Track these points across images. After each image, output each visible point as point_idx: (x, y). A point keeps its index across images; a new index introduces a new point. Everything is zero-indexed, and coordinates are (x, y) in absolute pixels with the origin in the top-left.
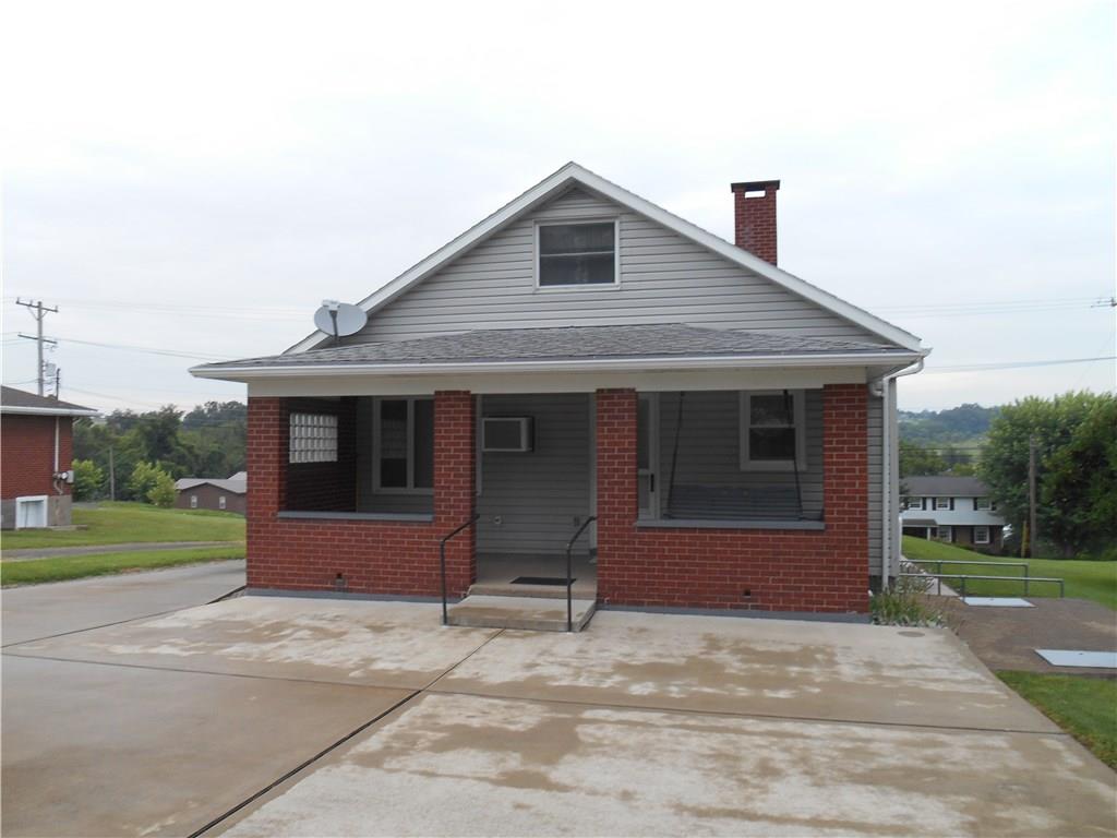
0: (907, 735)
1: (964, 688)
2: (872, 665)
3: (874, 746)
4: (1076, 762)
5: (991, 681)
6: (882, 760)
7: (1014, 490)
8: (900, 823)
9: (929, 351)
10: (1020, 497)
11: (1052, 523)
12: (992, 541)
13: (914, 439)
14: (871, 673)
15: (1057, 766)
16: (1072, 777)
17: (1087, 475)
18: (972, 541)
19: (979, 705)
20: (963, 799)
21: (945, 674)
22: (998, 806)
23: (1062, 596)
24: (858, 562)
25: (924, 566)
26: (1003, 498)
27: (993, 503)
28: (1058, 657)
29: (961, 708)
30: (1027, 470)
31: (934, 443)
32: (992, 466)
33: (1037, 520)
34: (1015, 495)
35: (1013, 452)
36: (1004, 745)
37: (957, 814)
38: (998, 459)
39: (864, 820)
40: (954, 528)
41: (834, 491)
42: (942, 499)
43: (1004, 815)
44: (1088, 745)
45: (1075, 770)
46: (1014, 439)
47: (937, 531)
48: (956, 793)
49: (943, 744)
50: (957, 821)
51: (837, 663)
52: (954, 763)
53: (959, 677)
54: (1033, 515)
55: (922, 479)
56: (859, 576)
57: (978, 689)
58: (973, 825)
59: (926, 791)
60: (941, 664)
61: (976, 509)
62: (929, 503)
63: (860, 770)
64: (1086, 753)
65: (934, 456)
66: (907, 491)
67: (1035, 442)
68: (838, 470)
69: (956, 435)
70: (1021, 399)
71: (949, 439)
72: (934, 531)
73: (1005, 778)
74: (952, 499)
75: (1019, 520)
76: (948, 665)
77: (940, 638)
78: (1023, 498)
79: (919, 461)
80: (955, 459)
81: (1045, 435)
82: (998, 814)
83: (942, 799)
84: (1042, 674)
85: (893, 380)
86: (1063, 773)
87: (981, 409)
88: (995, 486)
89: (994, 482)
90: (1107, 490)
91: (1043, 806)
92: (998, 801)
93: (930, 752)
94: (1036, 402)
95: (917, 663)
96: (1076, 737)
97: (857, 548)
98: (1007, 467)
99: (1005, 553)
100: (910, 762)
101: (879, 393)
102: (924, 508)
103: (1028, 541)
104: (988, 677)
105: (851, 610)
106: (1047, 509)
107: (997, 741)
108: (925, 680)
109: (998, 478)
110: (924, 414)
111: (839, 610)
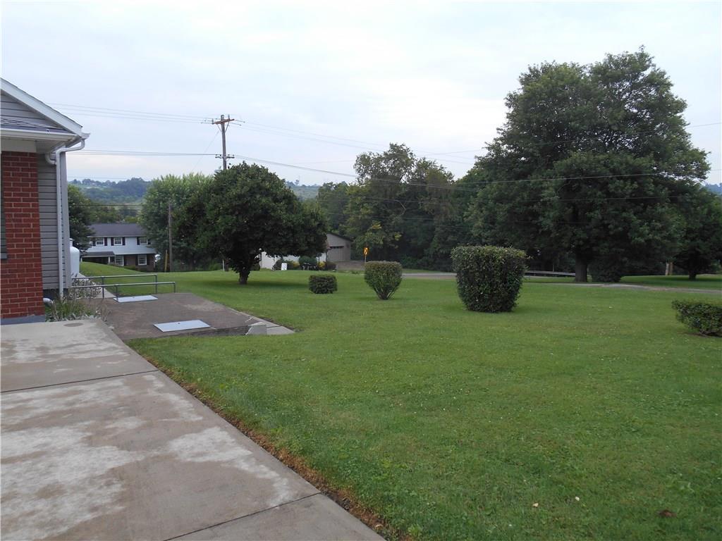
0: (57, 391)
1: (103, 354)
2: (43, 349)
3: (31, 404)
4: (160, 385)
5: (120, 347)
6: (35, 411)
7: (161, 232)
8: (39, 450)
9: (88, 135)
10: (164, 236)
11: (182, 251)
12: (148, 263)
13: (101, 200)
14: (40, 355)
15: (149, 390)
16: (156, 394)
17: (195, 221)
18: (137, 264)
19: (110, 363)
20: (86, 423)
21: (93, 347)
22: (108, 422)
23: (175, 292)
24: (34, 280)
25: (95, 280)
26: (155, 237)
27: (149, 240)
28: (165, 327)
29: (99, 367)
30: (167, 220)
31: (114, 202)
32: (147, 217)
33: (173, 249)
34: (161, 235)
35: (159, 208)
36: (121, 384)
37: (81, 434)
38: (151, 213)
39: (12, 455)
40: (125, 256)
41: (14, 231)
42: (117, 238)
43: (111, 426)
44: (169, 375)
45: (159, 390)
46: (160, 200)
47: (114, 259)
48: (82, 421)
49: (81, 392)
50: (79, 438)
51: (16, 352)
52: (86, 402)
53: (102, 348)
54: (171, 246)
55: (105, 225)
56: (35, 290)
57: (112, 353)
58: (90, 438)
59: (61, 424)
60: (91, 341)
61: (138, 244)
62: (109, 241)
63: (17, 421)
64: (168, 379)
65: (113, 210)
66: (94, 233)
67: (172, 202)
68: (15, 215)
69: (128, 197)
70: (164, 176)
71: (124, 199)
72: (112, 259)
73: (116, 404)
74: (124, 239)
75: (163, 250)
76: (96, 341)
77: (92, 325)
78: (165, 236)
79: (104, 214)
80: (126, 212)
81: (178, 199)
82: (107, 427)
83: (72, 427)
84: (156, 338)
85: (63, 154)
86: (152, 393)
87: (144, 182)
88: (149, 229)
89: (149, 227)
90: (205, 230)
91: (135, 415)
92: (109, 419)
93: (70, 399)
94: (172, 179)
95: (75, 343)
96: (164, 372)
97: (33, 270)
98: (156, 218)
99: (156, 270)
100: (55, 408)
101: (53, 162)
102: (106, 245)
103: (168, 262)
104: (120, 345)
105: (30, 314)
106: (179, 243)
107: (118, 382)
108: (79, 353)
109: (151, 225)
110: (108, 183)
111: (22, 315)
